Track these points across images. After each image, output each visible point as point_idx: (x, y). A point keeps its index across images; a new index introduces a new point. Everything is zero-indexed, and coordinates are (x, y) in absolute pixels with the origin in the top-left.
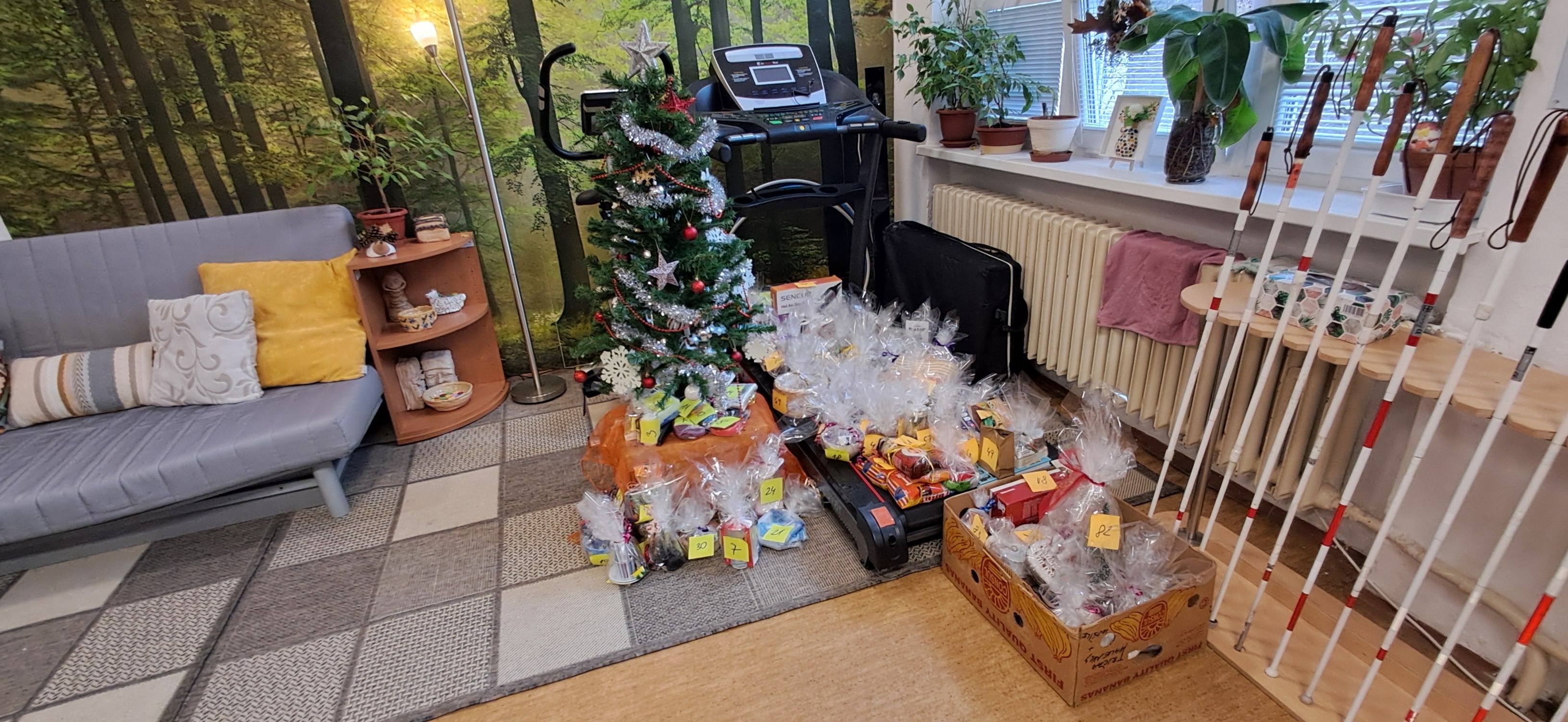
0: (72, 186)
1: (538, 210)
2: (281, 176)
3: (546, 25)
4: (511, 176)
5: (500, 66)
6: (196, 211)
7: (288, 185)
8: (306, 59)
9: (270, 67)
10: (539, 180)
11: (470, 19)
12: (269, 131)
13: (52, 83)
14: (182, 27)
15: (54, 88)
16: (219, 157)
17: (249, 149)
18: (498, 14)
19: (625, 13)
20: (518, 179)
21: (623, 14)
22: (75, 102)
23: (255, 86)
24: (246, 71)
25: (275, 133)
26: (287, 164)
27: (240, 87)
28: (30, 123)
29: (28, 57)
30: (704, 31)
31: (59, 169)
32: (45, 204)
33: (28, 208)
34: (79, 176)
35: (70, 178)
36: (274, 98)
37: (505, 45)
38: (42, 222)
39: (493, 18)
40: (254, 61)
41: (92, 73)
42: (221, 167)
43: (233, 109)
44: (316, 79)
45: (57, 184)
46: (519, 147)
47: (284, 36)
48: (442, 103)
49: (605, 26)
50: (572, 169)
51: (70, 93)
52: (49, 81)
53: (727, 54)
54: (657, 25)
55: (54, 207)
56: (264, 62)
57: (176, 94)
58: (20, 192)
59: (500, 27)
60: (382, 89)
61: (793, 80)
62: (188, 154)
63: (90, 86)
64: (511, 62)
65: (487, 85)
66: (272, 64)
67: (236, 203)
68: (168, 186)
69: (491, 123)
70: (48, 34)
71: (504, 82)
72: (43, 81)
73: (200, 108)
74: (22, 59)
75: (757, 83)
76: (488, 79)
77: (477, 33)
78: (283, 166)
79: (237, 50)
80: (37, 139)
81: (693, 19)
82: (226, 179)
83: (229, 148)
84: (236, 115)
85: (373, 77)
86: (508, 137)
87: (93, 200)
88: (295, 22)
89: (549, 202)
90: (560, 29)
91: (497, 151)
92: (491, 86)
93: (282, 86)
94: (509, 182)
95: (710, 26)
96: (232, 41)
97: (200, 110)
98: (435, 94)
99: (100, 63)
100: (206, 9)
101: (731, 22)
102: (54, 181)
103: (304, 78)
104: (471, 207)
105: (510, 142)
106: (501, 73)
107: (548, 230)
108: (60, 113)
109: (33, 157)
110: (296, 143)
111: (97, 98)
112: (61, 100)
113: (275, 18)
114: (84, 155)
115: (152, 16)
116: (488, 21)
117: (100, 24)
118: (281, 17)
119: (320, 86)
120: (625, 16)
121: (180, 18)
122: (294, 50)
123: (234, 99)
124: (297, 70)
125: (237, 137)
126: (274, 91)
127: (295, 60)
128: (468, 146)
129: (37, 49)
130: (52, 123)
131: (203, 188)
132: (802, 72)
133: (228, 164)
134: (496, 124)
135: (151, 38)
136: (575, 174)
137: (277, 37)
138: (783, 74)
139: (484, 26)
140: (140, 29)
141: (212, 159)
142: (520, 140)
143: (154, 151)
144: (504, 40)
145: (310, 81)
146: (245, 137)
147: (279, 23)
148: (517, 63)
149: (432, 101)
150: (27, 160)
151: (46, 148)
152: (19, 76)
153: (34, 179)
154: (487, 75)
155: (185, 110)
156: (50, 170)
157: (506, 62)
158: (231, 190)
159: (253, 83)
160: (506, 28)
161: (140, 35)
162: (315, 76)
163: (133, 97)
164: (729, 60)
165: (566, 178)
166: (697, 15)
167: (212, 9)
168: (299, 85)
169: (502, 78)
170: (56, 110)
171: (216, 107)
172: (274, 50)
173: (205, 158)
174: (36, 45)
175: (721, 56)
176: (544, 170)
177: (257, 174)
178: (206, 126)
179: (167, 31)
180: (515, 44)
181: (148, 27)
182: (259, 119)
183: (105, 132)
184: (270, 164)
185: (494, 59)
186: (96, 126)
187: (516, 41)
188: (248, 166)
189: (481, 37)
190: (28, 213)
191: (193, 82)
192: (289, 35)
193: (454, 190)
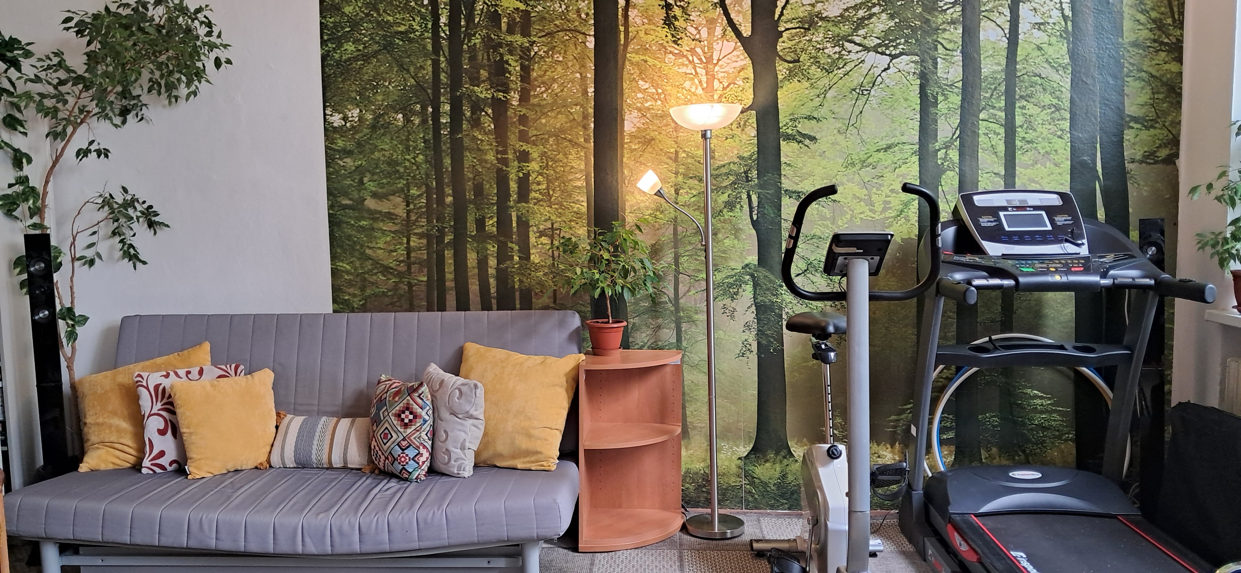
0: (385, 276)
1: (746, 337)
2: (533, 283)
3: (789, 165)
4: (727, 301)
5: (738, 200)
6: (463, 305)
7: (537, 291)
8: (579, 187)
9: (551, 192)
10: (753, 308)
11: (721, 158)
12: (535, 244)
13: (399, 197)
14: (497, 159)
15: (399, 200)
16: (492, 262)
17: (516, 258)
18: (746, 155)
19: (869, 155)
20: (733, 305)
21: (866, 156)
22: (408, 212)
23: (536, 207)
24: (533, 195)
25: (540, 246)
26: (541, 273)
27: (524, 208)
28: (375, 225)
29: (390, 177)
30: (950, 173)
31: (381, 262)
32: (363, 289)
33: (351, 290)
34: (392, 268)
35: (386, 270)
36: (547, 217)
37: (748, 181)
38: (356, 302)
39: (741, 158)
40: (540, 187)
41: (427, 192)
42: (492, 271)
43: (514, 225)
44: (583, 204)
45: (376, 274)
46: (741, 275)
47: (568, 168)
48: (680, 229)
49: (846, 167)
50: (788, 300)
51: (408, 205)
52: (397, 195)
53: (975, 198)
54: (900, 167)
55: (368, 292)
56: (548, 188)
57: (478, 209)
58: (351, 277)
59: (746, 165)
60: (633, 215)
61: (1049, 228)
62: (472, 258)
63: (422, 200)
64: (749, 197)
65: (723, 216)
66: (553, 190)
67: (494, 301)
68: (450, 284)
69: (719, 251)
70: (408, 160)
71: (740, 214)
72: (393, 195)
73: (491, 222)
74: (386, 178)
75: (1007, 228)
76: (725, 210)
77: (724, 170)
78: (538, 274)
79: (530, 178)
80: (375, 237)
81: (939, 162)
82: (492, 281)
83: (503, 255)
84: (515, 230)
85: (628, 204)
86: (732, 264)
87: (396, 288)
88: (579, 158)
89: (758, 331)
90: (801, 169)
91: (719, 277)
92: (727, 217)
93: (556, 208)
94: (724, 307)
95: (957, 170)
96: (529, 171)
97: (491, 225)
98: (675, 222)
99: (434, 183)
100: (517, 146)
101: (980, 166)
102: (375, 271)
103: (573, 202)
104: (684, 326)
105: (733, 269)
106: (738, 206)
107: (754, 358)
108: (396, 219)
109: (368, 251)
110: (553, 256)
111: (424, 210)
112: (401, 211)
113: (565, 154)
114: (402, 252)
115: (479, 150)
116: (737, 160)
117: (443, 154)
118: (570, 154)
119: (584, 210)
120: (869, 157)
121: (498, 152)
122: (572, 180)
123: (518, 217)
124: (570, 196)
125: (510, 247)
126: (549, 212)
127: (571, 187)
128: (693, 270)
129: (398, 171)
130: (388, 226)
131: (474, 287)
132: (1060, 220)
133: (498, 269)
134: (724, 252)
135: (474, 166)
136: (790, 306)
137: (562, 169)
138: (1039, 221)
139: (732, 164)
140: (469, 159)
141: (487, 263)
142: (743, 268)
143: (449, 254)
144: (747, 177)
145: (578, 206)
146: (516, 248)
147: (567, 158)
148: (754, 198)
149: (672, 227)
150: (363, 253)
151: (378, 245)
152: (380, 191)
153: (362, 268)
154: (725, 207)
155: (481, 223)
156: (376, 262)
157: (744, 196)
158: (493, 290)
159: (535, 204)
160: (751, 167)
161: (467, 164)
162: (583, 201)
163: (449, 211)
164: (976, 204)
165: (781, 309)
166: (945, 159)
167: (522, 146)
168: (568, 208)
169: (739, 210)
170: (394, 217)
171: (503, 222)
172: (557, 179)
173: (482, 263)
174: (398, 168)
175: (967, 199)
176: (760, 298)
177: (517, 279)
178: (491, 237)
179: (486, 161)
180: (756, 180)
181: (475, 158)
182: (531, 233)
183: (421, 236)
184: (529, 272)
185: (734, 194)
186: (416, 231)
187: (758, 178)
188: (511, 272)
189: (727, 174)
190: (349, 294)
191: (492, 201)
192: (572, 167)
193: (673, 309)
